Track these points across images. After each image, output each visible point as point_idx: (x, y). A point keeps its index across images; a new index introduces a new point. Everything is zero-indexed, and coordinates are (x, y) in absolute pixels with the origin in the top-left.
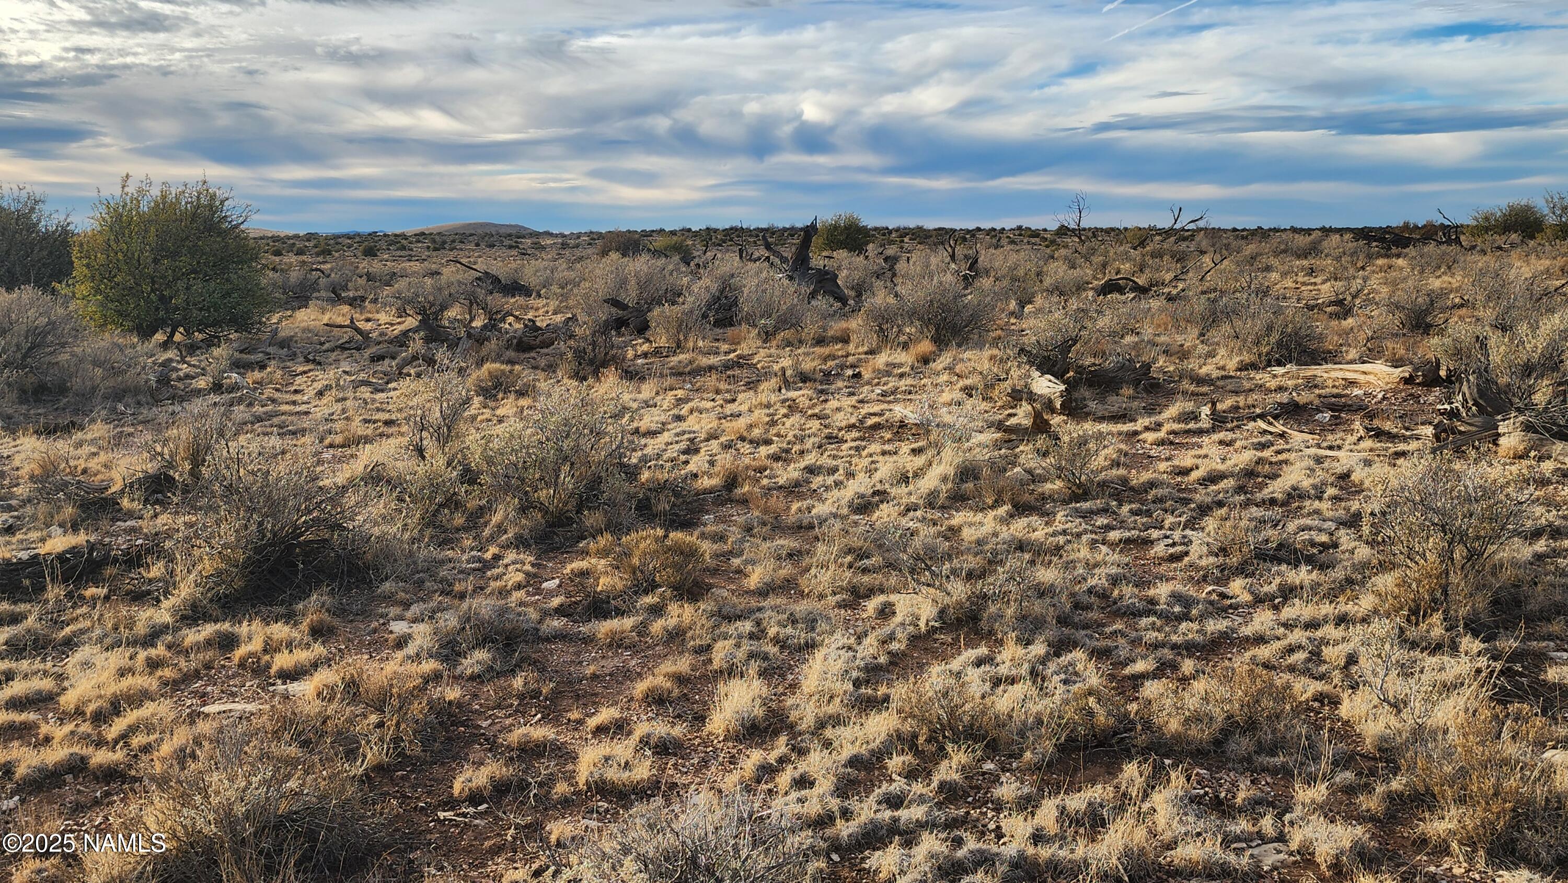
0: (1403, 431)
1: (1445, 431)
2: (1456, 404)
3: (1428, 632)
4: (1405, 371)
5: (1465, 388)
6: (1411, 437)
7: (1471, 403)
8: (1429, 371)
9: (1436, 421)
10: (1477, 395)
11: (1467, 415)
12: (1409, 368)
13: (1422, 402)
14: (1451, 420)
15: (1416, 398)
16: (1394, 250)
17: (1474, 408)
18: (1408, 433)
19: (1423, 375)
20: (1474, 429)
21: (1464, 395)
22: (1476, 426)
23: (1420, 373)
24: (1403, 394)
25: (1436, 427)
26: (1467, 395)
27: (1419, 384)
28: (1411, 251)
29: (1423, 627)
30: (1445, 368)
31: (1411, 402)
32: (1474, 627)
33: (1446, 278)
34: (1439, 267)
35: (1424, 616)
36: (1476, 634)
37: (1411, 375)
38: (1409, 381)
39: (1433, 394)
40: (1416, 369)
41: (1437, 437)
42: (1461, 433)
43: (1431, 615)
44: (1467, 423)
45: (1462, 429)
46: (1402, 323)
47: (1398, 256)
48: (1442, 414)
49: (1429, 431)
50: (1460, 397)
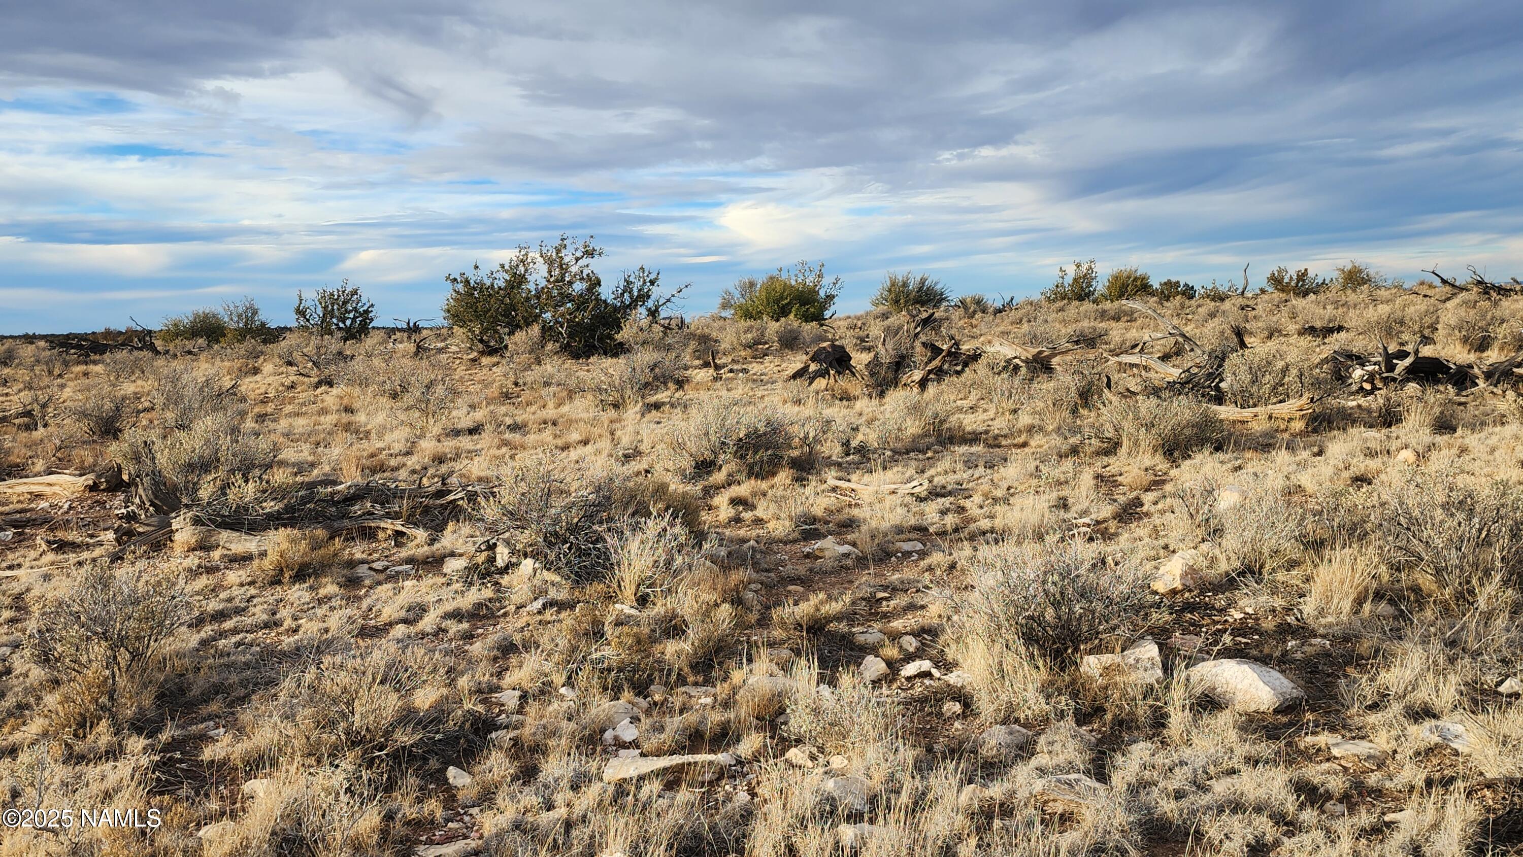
0: (88, 539)
1: (124, 534)
2: (132, 508)
3: (95, 742)
4: (89, 479)
5: (141, 491)
6: (94, 545)
7: (148, 504)
8: (112, 476)
9: (116, 526)
10: (152, 497)
11: (146, 516)
12: (92, 476)
13: (108, 507)
14: (129, 523)
15: (102, 504)
16: (93, 357)
17: (151, 508)
18: (92, 541)
19: (106, 481)
20: (151, 529)
21: (141, 497)
22: (153, 526)
23: (103, 480)
24: (89, 502)
25: (116, 532)
26: (144, 497)
27: (104, 490)
28: (107, 356)
29: (90, 738)
30: (127, 472)
31: (98, 508)
32: (139, 726)
33: (139, 382)
34: (133, 373)
35: (91, 727)
36: (140, 734)
37: (94, 483)
38: (94, 488)
39: (117, 499)
40: (99, 476)
41: (118, 540)
42: (140, 534)
43: (98, 724)
44: (145, 524)
45: (140, 530)
46: (91, 430)
47: (95, 363)
48: (121, 518)
49: (110, 535)
50: (137, 501)
